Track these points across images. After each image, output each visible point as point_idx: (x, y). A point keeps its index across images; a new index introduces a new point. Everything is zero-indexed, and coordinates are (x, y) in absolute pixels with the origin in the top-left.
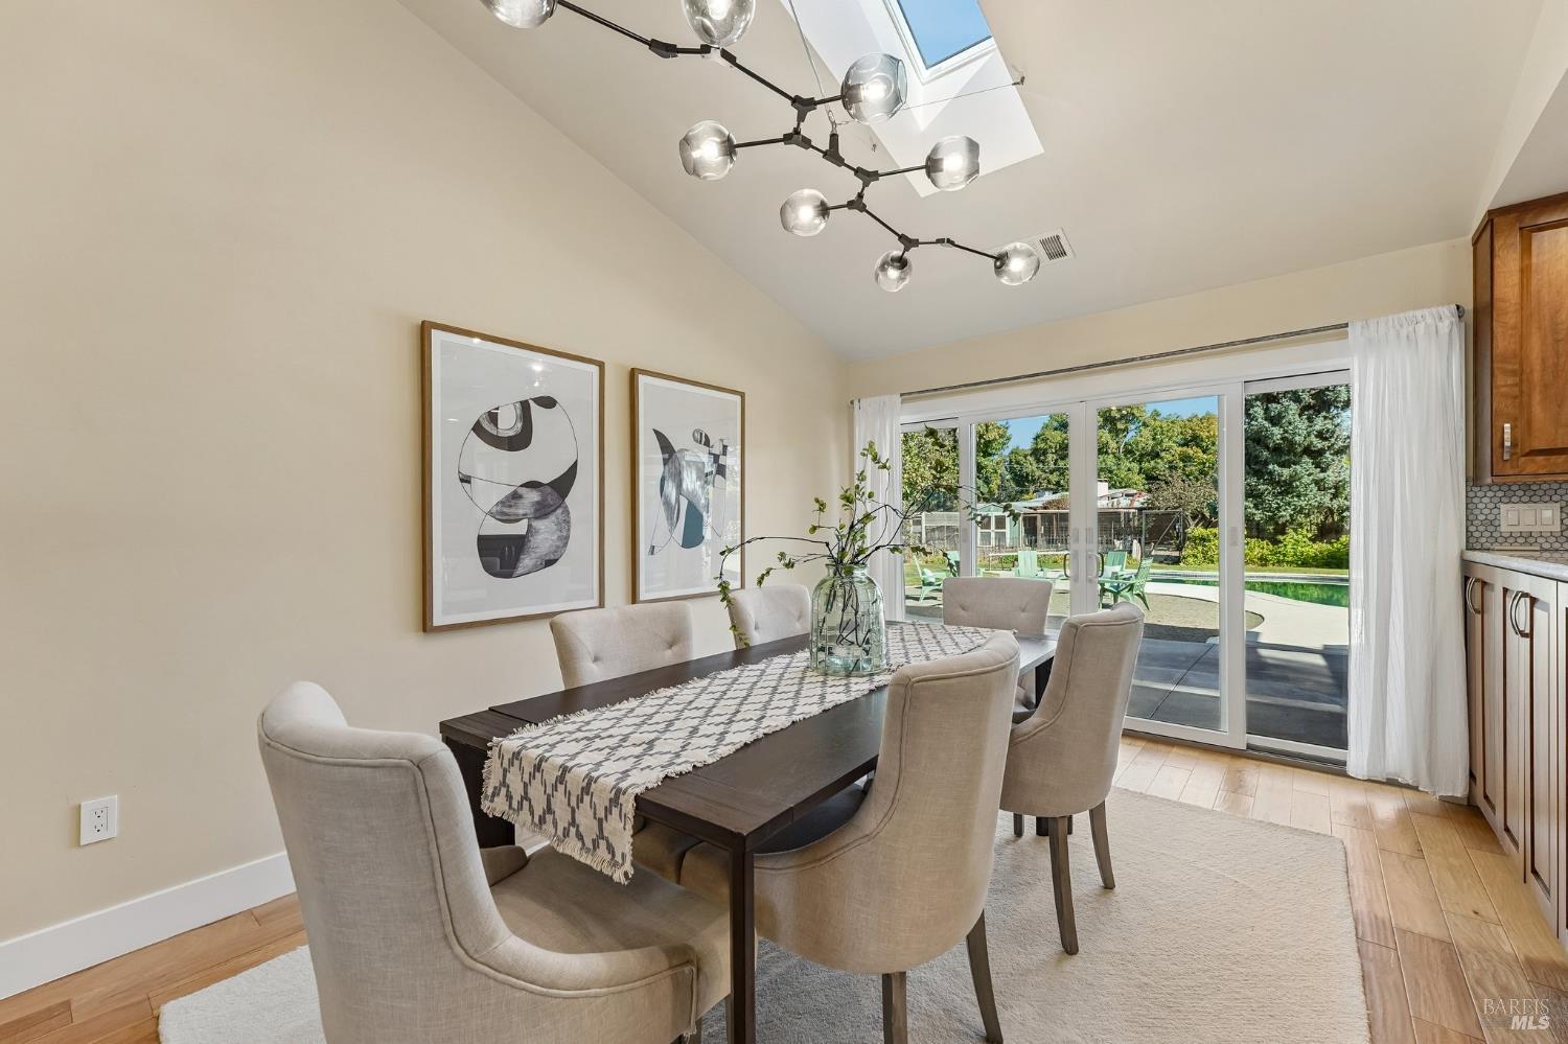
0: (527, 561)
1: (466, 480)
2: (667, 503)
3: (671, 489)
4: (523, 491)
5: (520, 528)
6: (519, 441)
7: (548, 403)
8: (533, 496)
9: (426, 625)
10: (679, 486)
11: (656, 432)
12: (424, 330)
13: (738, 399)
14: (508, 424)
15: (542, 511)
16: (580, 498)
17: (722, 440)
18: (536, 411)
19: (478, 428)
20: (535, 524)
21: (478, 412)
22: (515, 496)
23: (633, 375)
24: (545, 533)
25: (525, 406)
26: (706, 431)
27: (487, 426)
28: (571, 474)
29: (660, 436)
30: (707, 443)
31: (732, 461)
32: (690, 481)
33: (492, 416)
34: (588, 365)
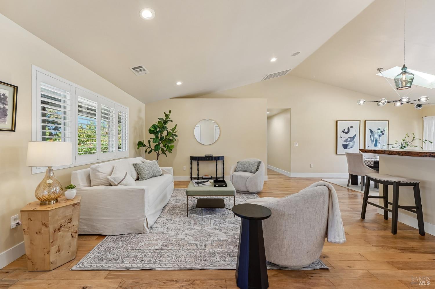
0: (348, 147)
1: (341, 137)
2: (371, 140)
3: (372, 137)
4: (348, 139)
5: (348, 143)
6: (348, 133)
7: (352, 127)
9: (336, 153)
10: (374, 137)
12: (337, 121)
13: (388, 121)
14: (346, 130)
15: (350, 141)
16: (356, 139)
17: (384, 129)
18: (350, 128)
19: (343, 131)
20: (350, 143)
21: (343, 129)
22: (347, 139)
23: (365, 121)
25: (349, 128)
27: (344, 131)
28: (355, 136)
29: (370, 130)
30: (380, 129)
32: (376, 136)
33: (345, 130)
34: (358, 121)
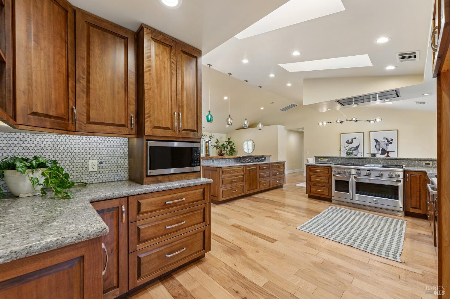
1: (345, 147)
2: (377, 148)
6: (352, 143)
7: (355, 138)
8: (353, 148)
10: (379, 146)
11: (375, 139)
12: (341, 134)
13: (396, 131)
14: (350, 141)
15: (355, 150)
16: (360, 149)
17: (391, 138)
19: (346, 142)
22: (351, 148)
23: (369, 132)
24: (355, 153)
25: (352, 139)
26: (386, 137)
28: (359, 146)
29: (375, 140)
30: (387, 139)
31: (395, 142)
32: (382, 145)
33: (348, 141)
34: (361, 133)
